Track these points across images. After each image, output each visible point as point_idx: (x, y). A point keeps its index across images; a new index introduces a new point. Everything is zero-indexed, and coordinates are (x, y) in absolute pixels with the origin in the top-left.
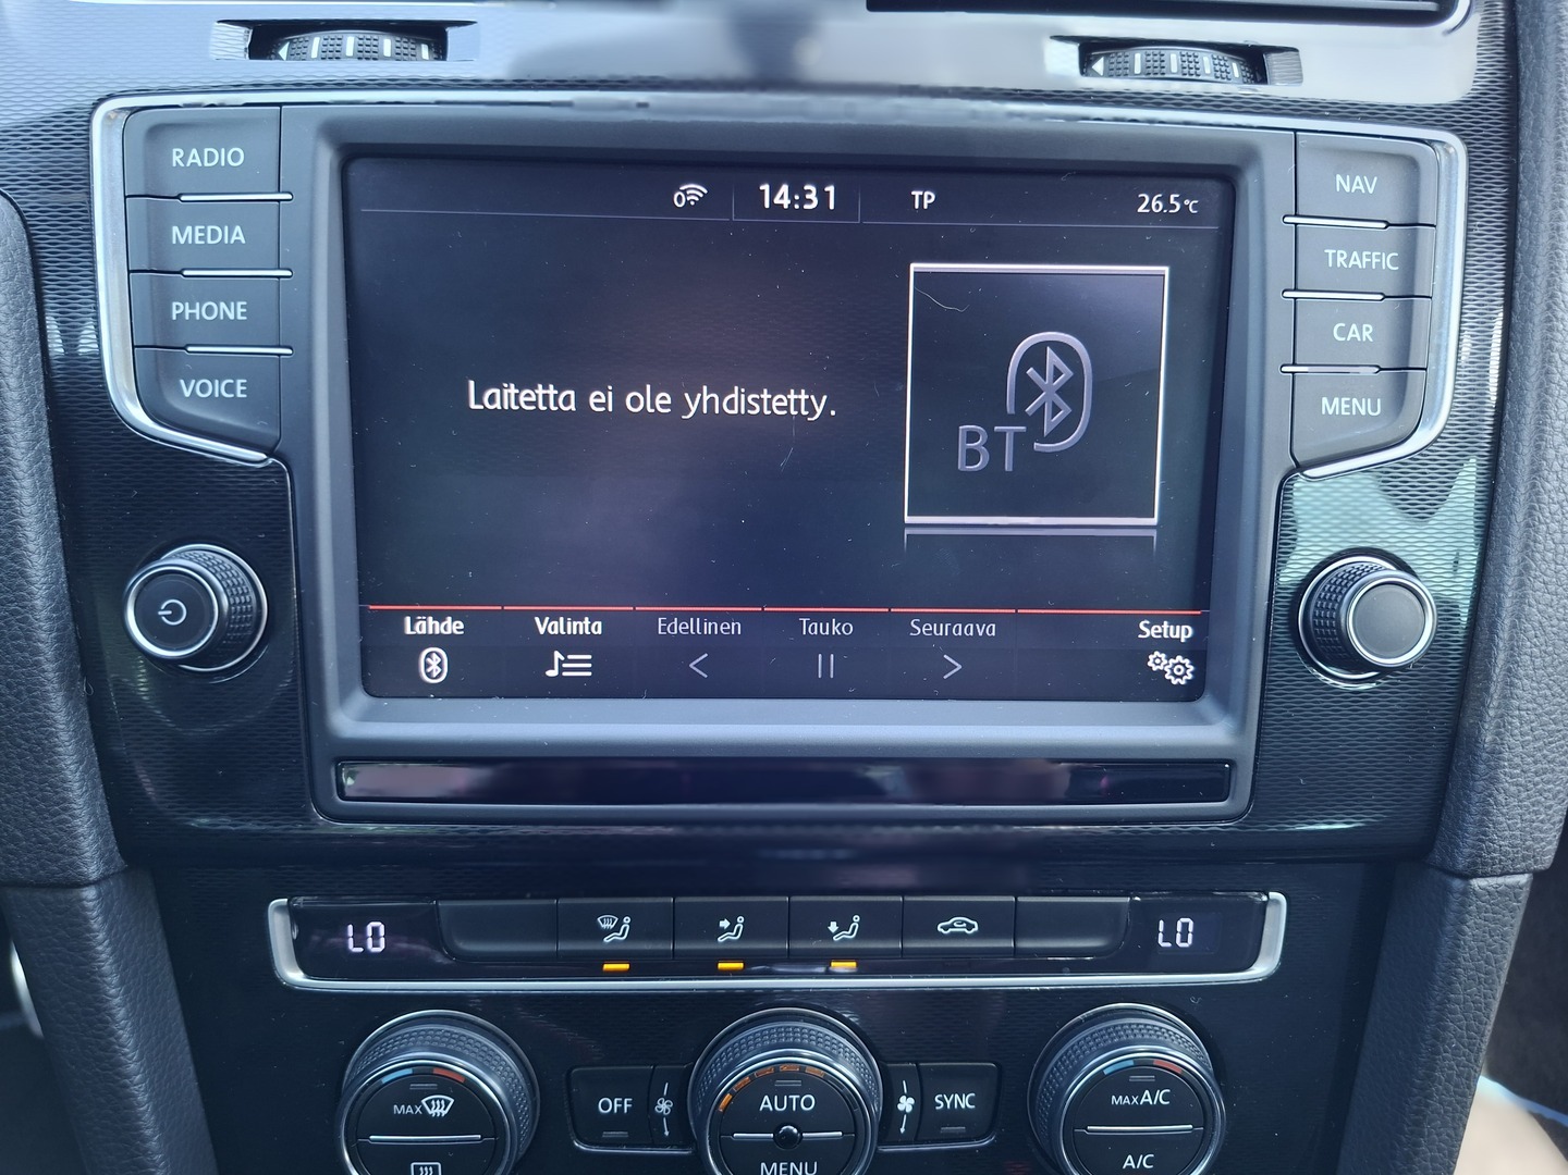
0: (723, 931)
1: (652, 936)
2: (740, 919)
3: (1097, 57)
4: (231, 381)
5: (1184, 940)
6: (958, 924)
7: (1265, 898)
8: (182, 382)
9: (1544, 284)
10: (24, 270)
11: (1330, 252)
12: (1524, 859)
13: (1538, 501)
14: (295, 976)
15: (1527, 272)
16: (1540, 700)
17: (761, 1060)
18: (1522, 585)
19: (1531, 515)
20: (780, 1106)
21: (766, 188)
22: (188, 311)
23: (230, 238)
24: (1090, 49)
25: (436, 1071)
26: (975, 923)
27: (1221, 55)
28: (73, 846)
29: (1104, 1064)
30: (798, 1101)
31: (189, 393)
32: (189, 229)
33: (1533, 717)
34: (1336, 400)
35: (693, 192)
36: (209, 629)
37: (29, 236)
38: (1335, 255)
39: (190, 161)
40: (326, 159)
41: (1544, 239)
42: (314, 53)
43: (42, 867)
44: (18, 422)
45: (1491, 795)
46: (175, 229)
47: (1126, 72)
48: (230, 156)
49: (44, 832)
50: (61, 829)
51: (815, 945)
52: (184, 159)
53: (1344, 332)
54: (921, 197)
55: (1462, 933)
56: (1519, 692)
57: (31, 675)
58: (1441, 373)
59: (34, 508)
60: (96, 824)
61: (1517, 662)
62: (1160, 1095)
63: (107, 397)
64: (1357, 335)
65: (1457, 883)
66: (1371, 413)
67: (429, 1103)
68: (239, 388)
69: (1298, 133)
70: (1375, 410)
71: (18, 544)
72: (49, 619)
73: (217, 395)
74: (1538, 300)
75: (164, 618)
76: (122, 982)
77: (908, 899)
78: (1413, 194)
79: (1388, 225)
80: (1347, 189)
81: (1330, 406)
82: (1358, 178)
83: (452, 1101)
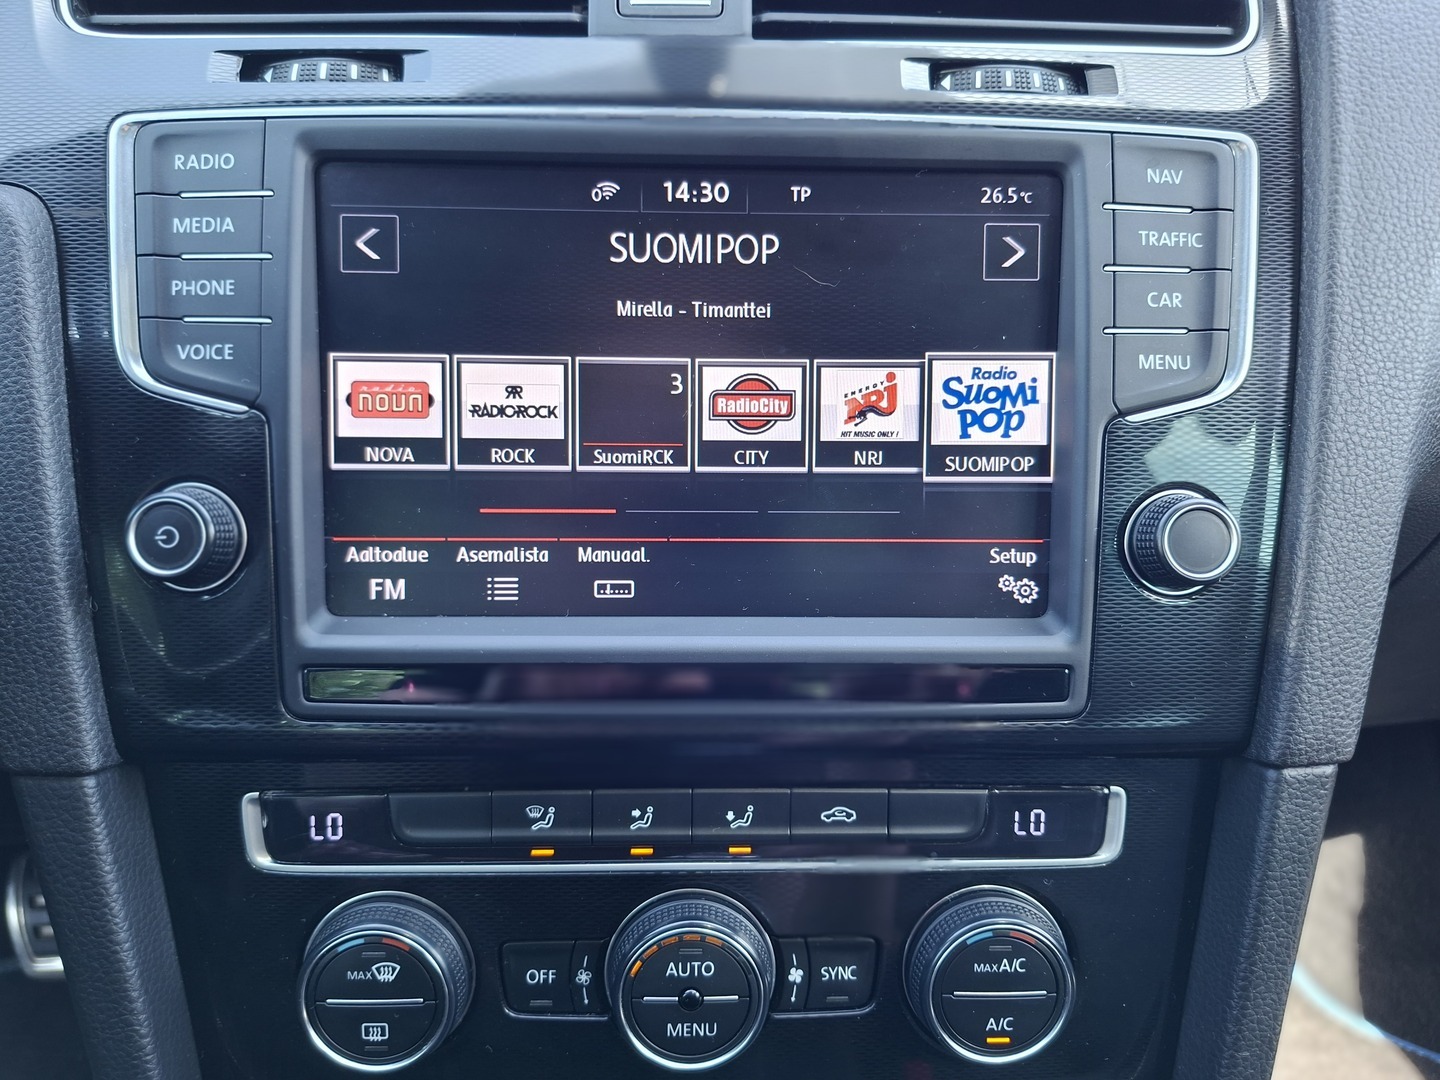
0: (635, 820)
1: (573, 824)
2: (650, 809)
3: (945, 75)
4: (220, 346)
5: (1037, 829)
6: (839, 813)
7: (1106, 791)
8: (179, 347)
9: (1325, 257)
10: (49, 254)
11: (1144, 233)
12: (1328, 750)
13: (1327, 440)
14: (263, 860)
15: (1311, 248)
16: (1336, 611)
17: (667, 931)
18: (1315, 511)
19: (1321, 451)
20: (684, 971)
21: (669, 185)
22: (185, 288)
23: (221, 229)
24: (938, 68)
25: (385, 941)
26: (854, 813)
27: (1049, 71)
28: (77, 739)
29: (969, 935)
30: (700, 968)
31: (186, 356)
32: (187, 220)
33: (1330, 626)
34: (1151, 357)
35: (608, 189)
36: (197, 551)
37: (55, 227)
38: (1147, 236)
39: (190, 165)
40: (302, 163)
41: (1324, 220)
42: (294, 77)
43: (51, 757)
44: (42, 380)
45: (1295, 694)
46: (176, 221)
47: (969, 87)
48: (222, 161)
49: (53, 727)
50: (68, 725)
51: (715, 831)
52: (184, 164)
53: (1156, 299)
54: (799, 192)
55: (1276, 816)
56: (1316, 604)
57: (46, 591)
58: (1241, 333)
59: (52, 451)
60: (97, 722)
61: (1313, 578)
62: (1017, 963)
63: (115, 359)
64: (1168, 302)
65: (1272, 774)
66: (1182, 368)
67: (378, 969)
68: (227, 351)
69: (1115, 135)
70: (1185, 365)
71: (38, 481)
72: (63, 544)
73: (208, 358)
74: (1320, 271)
75: (160, 543)
76: (115, 861)
77: (796, 791)
78: (1213, 185)
79: (1194, 210)
80: (1157, 181)
81: (1145, 362)
82: (1166, 172)
83: (398, 967)
